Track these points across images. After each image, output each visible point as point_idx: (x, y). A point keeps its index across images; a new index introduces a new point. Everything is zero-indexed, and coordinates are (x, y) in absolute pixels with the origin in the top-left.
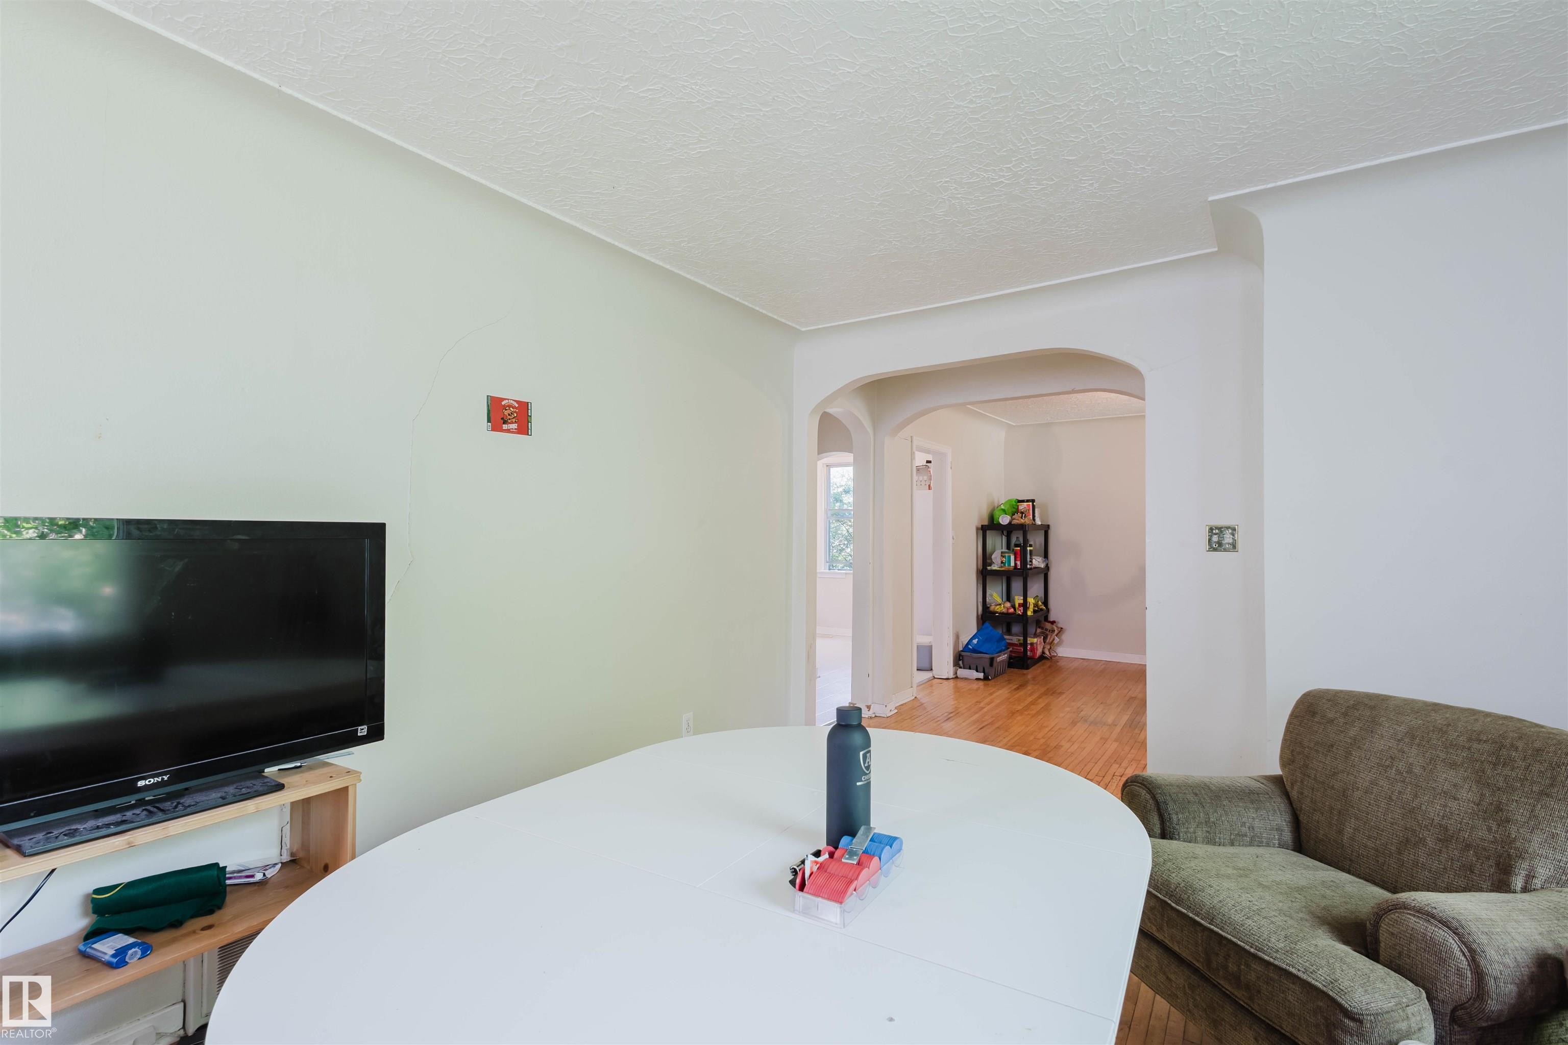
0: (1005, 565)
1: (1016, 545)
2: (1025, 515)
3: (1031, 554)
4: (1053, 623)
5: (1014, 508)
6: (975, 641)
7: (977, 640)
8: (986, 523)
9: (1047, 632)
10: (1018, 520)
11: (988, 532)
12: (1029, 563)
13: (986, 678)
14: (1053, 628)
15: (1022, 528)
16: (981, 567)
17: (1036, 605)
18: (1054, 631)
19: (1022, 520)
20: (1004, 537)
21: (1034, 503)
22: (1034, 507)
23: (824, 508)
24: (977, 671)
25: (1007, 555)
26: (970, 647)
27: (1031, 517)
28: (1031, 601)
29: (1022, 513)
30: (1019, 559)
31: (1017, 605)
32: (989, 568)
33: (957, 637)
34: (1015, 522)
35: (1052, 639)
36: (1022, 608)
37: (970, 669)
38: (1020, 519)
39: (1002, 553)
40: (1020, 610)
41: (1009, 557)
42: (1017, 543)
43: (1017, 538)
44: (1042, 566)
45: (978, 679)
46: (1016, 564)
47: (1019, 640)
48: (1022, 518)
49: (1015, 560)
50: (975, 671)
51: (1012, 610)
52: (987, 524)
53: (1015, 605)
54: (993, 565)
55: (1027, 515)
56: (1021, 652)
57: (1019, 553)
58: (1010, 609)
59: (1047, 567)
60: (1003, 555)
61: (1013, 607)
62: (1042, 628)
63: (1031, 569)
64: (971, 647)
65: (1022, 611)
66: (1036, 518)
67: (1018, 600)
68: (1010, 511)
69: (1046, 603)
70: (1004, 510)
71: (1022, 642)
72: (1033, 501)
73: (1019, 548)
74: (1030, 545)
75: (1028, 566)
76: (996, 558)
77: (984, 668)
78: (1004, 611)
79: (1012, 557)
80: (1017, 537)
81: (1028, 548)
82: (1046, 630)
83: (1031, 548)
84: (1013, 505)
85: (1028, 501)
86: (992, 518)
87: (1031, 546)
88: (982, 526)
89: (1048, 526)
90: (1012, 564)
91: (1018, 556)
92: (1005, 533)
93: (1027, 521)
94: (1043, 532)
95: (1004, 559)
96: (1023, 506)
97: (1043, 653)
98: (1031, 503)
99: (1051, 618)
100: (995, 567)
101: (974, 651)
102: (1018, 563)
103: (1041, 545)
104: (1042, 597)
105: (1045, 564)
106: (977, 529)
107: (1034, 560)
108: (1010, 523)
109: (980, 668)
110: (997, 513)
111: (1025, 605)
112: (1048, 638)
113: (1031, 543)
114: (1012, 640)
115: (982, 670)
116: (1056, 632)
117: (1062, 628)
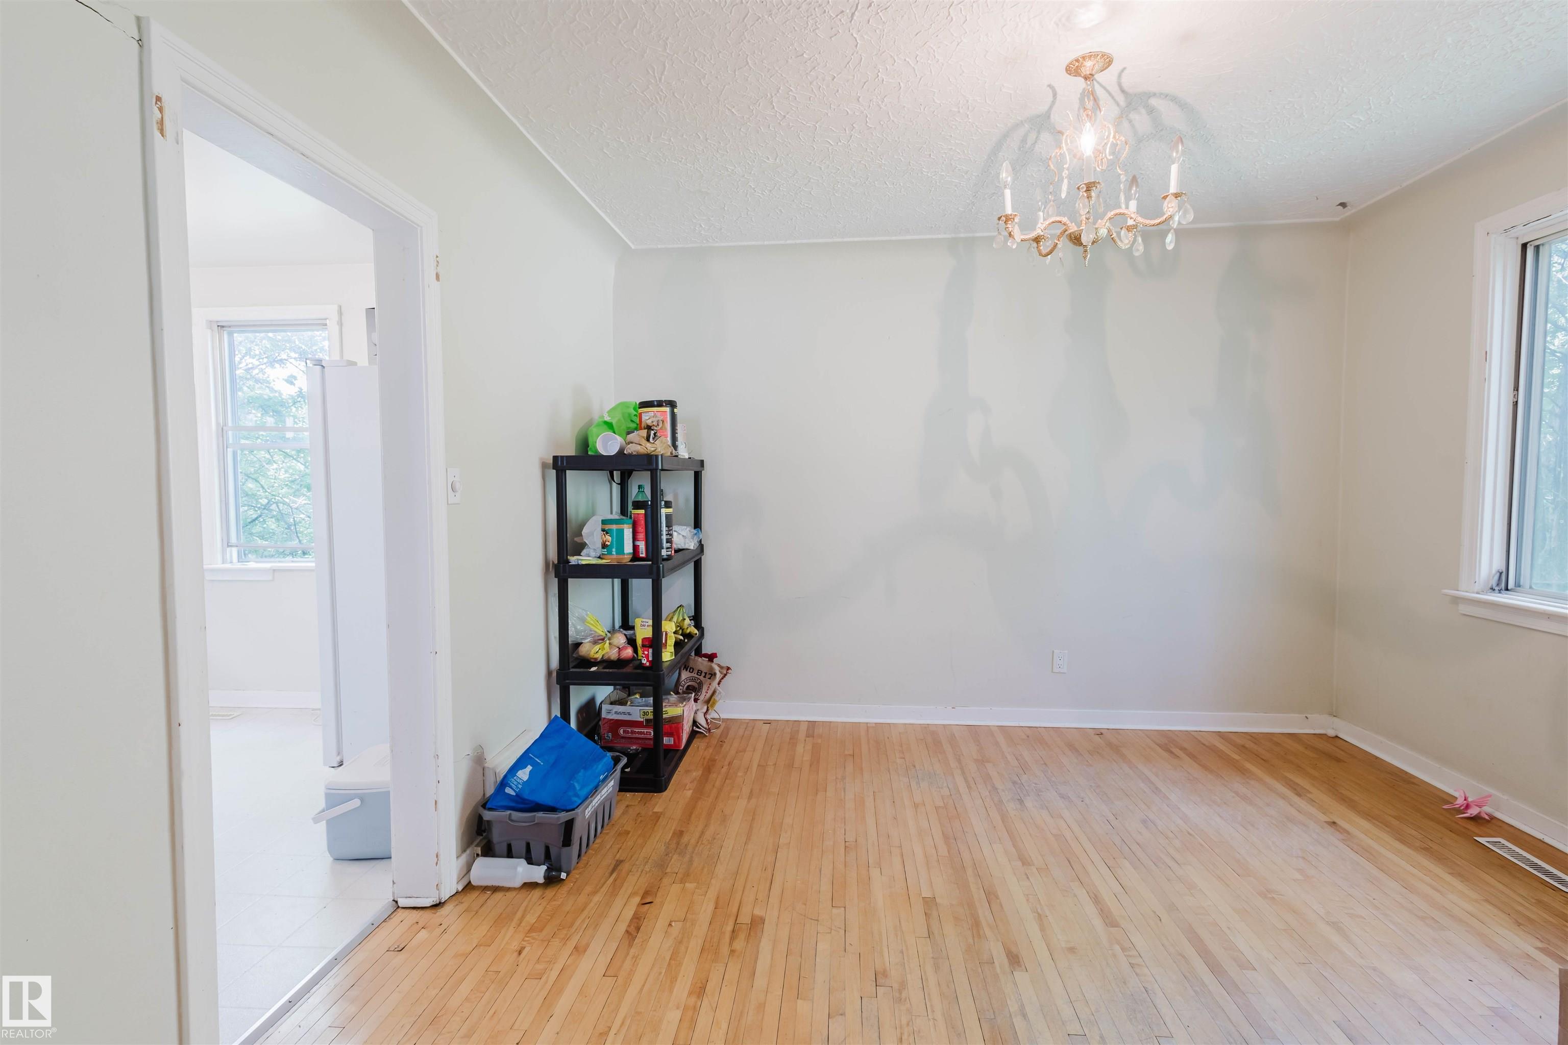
0: (610, 553)
1: (637, 505)
2: (655, 434)
3: (669, 526)
4: (711, 657)
5: (632, 421)
6: (524, 774)
7: (529, 768)
8: (570, 451)
9: (701, 678)
10: (639, 445)
11: (569, 473)
12: (665, 545)
13: (551, 880)
14: (712, 668)
15: (649, 463)
16: (553, 555)
17: (680, 627)
18: (715, 674)
19: (648, 445)
20: (614, 485)
21: (675, 410)
22: (673, 417)
23: (218, 424)
24: (530, 861)
25: (614, 527)
26: (508, 790)
27: (669, 439)
28: (669, 627)
29: (649, 428)
30: (641, 536)
31: (639, 642)
32: (573, 560)
33: (479, 760)
34: (631, 449)
35: (710, 692)
36: (651, 650)
37: (510, 854)
38: (644, 442)
39: (604, 522)
40: (647, 656)
41: (621, 533)
42: (640, 499)
43: (640, 487)
44: (692, 545)
45: (530, 886)
46: (635, 548)
47: (645, 713)
48: (648, 440)
49: (635, 539)
50: (523, 862)
51: (629, 652)
52: (573, 454)
53: (635, 640)
54: (584, 552)
55: (658, 434)
56: (650, 739)
57: (643, 522)
58: (624, 648)
59: (701, 547)
60: (607, 527)
61: (632, 642)
62: (692, 670)
63: (669, 558)
64: (513, 793)
65: (650, 659)
66: (679, 443)
67: (643, 631)
68: (624, 428)
69: (697, 618)
70: (609, 426)
71: (651, 716)
72: (672, 404)
73: (643, 511)
74: (666, 502)
75: (664, 553)
76: (592, 535)
77: (547, 849)
78: (613, 655)
79: (628, 533)
80: (640, 485)
81: (664, 511)
82: (699, 672)
83: (670, 510)
84: (630, 415)
85: (660, 404)
86: (584, 443)
87: (668, 505)
88: (555, 458)
89: (702, 463)
90: (628, 549)
91: (641, 529)
92: (616, 474)
93: (661, 446)
94: (691, 474)
95: (609, 538)
96: (649, 416)
97: (695, 723)
98: (668, 409)
99: (707, 649)
100: (587, 558)
101: (524, 804)
102: (642, 545)
103: (687, 500)
104: (689, 605)
105: (696, 540)
106: (544, 466)
107: (675, 534)
108: (621, 452)
109: (538, 851)
110: (594, 430)
111: (655, 642)
112: (704, 691)
113: (668, 497)
114: (629, 714)
115: (543, 857)
116: (719, 676)
117: (728, 668)
